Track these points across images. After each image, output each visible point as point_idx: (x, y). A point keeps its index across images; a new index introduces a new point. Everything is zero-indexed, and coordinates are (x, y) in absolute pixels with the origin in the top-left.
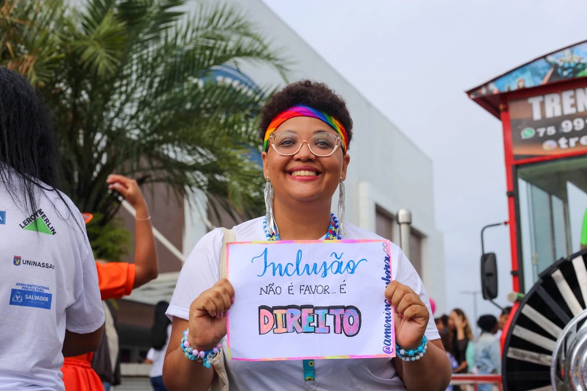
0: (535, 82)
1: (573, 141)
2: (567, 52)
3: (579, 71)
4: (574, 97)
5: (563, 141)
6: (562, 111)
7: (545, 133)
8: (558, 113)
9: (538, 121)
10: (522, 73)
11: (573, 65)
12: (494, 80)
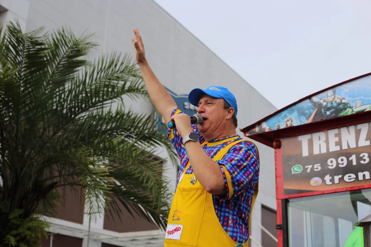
0: (301, 121)
1: (337, 179)
2: (330, 92)
3: (341, 110)
4: (339, 135)
5: (328, 178)
6: (328, 149)
7: (312, 169)
8: (324, 151)
9: (306, 158)
10: (290, 113)
11: (335, 105)
12: (265, 119)
